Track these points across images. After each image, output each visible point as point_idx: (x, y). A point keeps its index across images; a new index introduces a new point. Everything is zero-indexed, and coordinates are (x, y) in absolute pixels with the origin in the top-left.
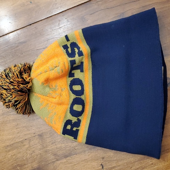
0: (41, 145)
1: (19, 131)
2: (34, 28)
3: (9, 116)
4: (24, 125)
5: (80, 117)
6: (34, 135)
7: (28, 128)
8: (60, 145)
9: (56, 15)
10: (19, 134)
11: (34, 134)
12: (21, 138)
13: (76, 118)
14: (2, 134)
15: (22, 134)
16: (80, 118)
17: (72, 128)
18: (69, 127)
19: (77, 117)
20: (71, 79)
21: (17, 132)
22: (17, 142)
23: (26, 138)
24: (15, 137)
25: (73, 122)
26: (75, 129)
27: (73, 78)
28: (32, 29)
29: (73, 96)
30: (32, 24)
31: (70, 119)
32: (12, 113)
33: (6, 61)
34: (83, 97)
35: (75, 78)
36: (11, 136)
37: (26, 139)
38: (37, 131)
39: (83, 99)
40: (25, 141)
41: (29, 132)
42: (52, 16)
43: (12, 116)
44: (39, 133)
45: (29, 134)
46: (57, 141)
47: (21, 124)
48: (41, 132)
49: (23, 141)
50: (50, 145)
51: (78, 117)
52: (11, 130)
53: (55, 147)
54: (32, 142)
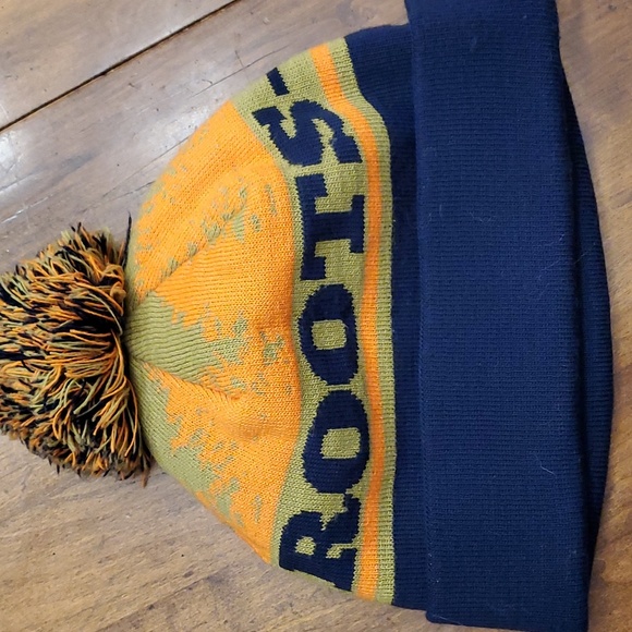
0: (227, 625)
1: (115, 572)
2: (122, 88)
3: (56, 505)
4: (134, 542)
5: (355, 487)
6: (190, 581)
7: (153, 551)
8: (317, 615)
9: (219, 14)
10: (116, 587)
11: (186, 576)
12: (129, 604)
13: (340, 497)
14: (35, 596)
15: (130, 582)
16: (356, 491)
17: (321, 550)
18: (306, 546)
19: (344, 492)
20: (312, 286)
21: (105, 577)
22: (110, 626)
23: (153, 600)
24: (98, 605)
25: (326, 519)
26: (335, 552)
27: (321, 282)
28: (114, 93)
29: (319, 389)
30: (114, 67)
31: (310, 508)
32: (69, 493)
33: (10, 254)
34: (355, 386)
35: (326, 282)
36: (79, 602)
37: (151, 607)
38: (201, 559)
39: (359, 395)
40: (150, 613)
41: (162, 571)
42: (198, 21)
43: (72, 506)
44: (209, 571)
45: (164, 579)
46: (298, 595)
47: (118, 537)
48: (220, 564)
49: (137, 614)
50: (269, 619)
51: (348, 492)
52: (76, 571)
53: (295, 623)
54: (184, 614)
